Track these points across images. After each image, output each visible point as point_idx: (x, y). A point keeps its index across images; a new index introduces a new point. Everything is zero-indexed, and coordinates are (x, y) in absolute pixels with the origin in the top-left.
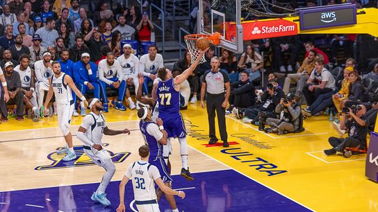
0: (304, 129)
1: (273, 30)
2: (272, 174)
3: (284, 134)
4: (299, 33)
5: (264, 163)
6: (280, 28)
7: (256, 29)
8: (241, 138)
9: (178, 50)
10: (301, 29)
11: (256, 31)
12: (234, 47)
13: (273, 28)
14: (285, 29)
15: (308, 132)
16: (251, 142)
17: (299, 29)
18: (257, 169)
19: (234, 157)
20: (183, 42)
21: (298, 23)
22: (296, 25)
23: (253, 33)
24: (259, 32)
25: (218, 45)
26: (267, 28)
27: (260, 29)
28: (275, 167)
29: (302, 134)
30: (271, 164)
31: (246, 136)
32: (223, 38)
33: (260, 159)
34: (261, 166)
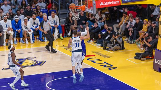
0: (125, 48)
2: (111, 69)
3: (116, 51)
5: (107, 64)
6: (113, 2)
7: (102, 3)
8: (96, 53)
9: (67, 13)
10: (122, 3)
11: (102, 4)
12: (92, 12)
13: (110, 2)
14: (115, 3)
15: (127, 50)
16: (101, 55)
17: (121, 3)
18: (104, 67)
19: (93, 62)
20: (69, 10)
22: (120, 1)
23: (101, 5)
24: (103, 4)
26: (107, 3)
27: (104, 3)
28: (112, 66)
29: (124, 51)
30: (110, 65)
31: (98, 52)
32: (87, 7)
34: (106, 66)
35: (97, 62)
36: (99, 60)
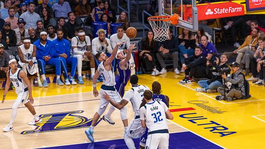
0: (250, 96)
1: (224, 11)
2: (224, 135)
3: (233, 100)
4: (245, 13)
5: (217, 126)
6: (230, 10)
7: (209, 10)
8: (197, 104)
9: (142, 30)
10: (247, 11)
11: (209, 12)
12: (191, 26)
13: (224, 9)
14: (234, 10)
16: (205, 107)
17: (245, 10)
18: (211, 131)
19: (191, 121)
21: (244, 5)
22: (243, 7)
23: (207, 14)
24: (212, 13)
25: (176, 25)
26: (218, 10)
27: (212, 10)
28: (226, 129)
30: (223, 127)
31: (201, 102)
32: (181, 18)
33: (213, 122)
34: (214, 128)
35: (198, 122)
36: (202, 118)
